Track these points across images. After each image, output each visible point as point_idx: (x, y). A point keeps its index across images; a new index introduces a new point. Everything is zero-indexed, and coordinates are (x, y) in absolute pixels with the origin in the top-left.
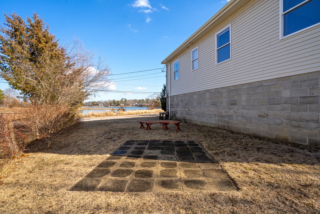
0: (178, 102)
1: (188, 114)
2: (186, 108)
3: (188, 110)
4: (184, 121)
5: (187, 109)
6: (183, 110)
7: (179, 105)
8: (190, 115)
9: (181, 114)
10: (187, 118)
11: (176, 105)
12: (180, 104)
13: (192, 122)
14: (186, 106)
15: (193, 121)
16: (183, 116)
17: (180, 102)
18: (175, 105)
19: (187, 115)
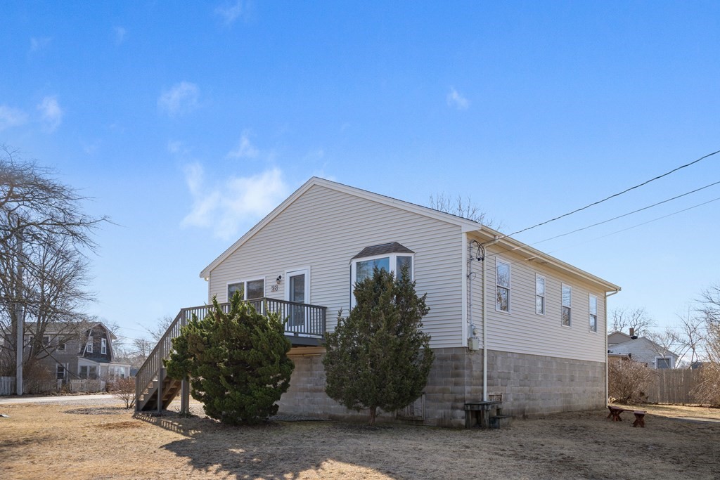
0: (506, 371)
1: (529, 399)
2: (524, 386)
3: (529, 391)
4: (522, 416)
5: (527, 388)
6: (519, 392)
7: (509, 379)
8: (533, 399)
9: (515, 400)
10: (527, 408)
11: (503, 379)
12: (512, 376)
13: (536, 413)
14: (526, 381)
15: (538, 411)
16: (519, 406)
17: (512, 372)
18: (499, 377)
19: (527, 401)
